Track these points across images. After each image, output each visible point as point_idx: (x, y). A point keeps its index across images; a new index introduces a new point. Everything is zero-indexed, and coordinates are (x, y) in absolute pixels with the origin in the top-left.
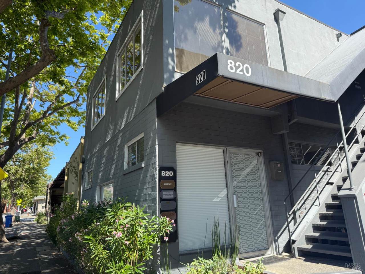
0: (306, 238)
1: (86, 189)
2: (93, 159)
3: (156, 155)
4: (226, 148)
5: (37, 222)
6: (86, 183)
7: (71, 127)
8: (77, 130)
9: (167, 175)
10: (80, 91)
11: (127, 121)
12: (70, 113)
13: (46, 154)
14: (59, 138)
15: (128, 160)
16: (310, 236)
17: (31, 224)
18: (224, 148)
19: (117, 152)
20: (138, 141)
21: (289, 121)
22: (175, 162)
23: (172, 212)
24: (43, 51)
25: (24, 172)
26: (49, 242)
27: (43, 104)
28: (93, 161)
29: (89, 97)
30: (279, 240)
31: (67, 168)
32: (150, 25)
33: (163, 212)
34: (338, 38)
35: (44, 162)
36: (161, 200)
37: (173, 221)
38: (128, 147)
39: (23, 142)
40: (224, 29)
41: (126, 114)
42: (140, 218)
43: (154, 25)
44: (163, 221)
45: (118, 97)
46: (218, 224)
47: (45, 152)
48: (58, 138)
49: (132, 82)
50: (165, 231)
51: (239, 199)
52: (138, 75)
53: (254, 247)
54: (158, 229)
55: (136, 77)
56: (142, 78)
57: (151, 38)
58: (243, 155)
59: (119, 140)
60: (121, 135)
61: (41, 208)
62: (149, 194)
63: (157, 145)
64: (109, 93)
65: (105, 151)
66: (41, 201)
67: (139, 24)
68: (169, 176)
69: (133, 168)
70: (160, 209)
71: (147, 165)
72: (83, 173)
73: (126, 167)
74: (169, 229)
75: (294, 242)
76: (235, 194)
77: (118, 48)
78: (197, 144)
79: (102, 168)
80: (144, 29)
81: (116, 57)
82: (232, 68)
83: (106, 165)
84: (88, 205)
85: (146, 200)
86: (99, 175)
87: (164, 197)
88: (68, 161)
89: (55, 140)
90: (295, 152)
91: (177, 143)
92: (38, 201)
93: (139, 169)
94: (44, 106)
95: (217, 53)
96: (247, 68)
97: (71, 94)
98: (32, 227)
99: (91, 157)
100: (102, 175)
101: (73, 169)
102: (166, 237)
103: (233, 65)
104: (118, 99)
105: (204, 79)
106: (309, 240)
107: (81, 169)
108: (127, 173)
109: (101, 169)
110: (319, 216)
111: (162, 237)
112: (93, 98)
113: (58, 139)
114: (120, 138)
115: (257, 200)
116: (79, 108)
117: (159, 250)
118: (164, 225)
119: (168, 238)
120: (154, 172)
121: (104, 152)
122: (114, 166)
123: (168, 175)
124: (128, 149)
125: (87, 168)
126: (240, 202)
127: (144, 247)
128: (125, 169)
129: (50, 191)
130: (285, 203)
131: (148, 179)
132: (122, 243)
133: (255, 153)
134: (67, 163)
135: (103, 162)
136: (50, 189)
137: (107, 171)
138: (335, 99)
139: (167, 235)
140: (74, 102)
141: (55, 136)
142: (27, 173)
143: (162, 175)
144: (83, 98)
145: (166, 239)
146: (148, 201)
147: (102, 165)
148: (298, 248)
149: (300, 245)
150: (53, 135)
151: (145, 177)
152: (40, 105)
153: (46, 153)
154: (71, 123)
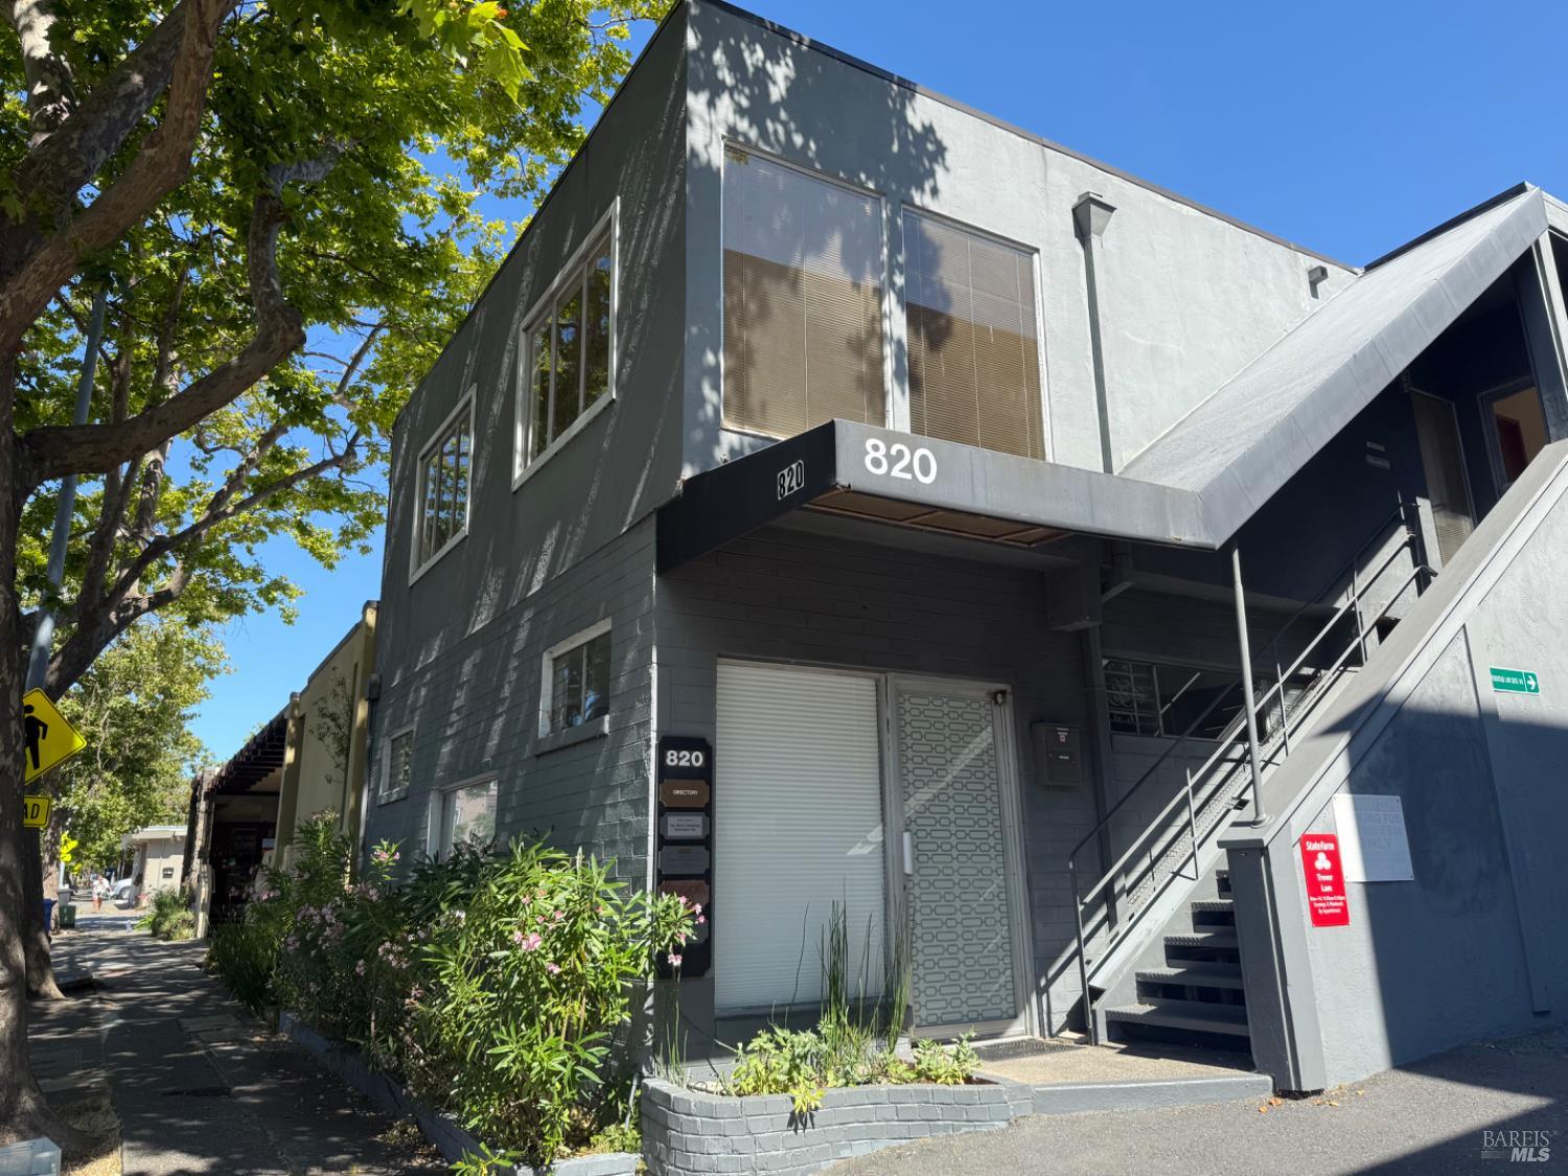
0: (1138, 982)
1: (383, 802)
2: (417, 690)
3: (650, 699)
4: (883, 676)
5: (150, 932)
6: (385, 780)
7: (312, 550)
8: (335, 563)
9: (683, 763)
10: (360, 419)
11: (551, 570)
12: (309, 495)
13: (196, 655)
14: (261, 592)
15: (553, 706)
16: (1150, 976)
17: (129, 937)
18: (877, 675)
19: (513, 676)
20: (591, 643)
21: (1104, 589)
22: (711, 721)
23: (694, 882)
24: (263, 312)
25: (105, 724)
26: (227, 1003)
27: (205, 461)
28: (417, 699)
29: (402, 452)
30: (1052, 989)
31: (293, 717)
32: (643, 259)
33: (665, 882)
34: (1313, 285)
35: (186, 686)
36: (662, 841)
37: (698, 908)
38: (556, 660)
39: (131, 612)
40: (891, 274)
41: (549, 544)
42: (598, 893)
43: (655, 263)
44: (669, 907)
45: (521, 476)
46: (845, 927)
47: (191, 644)
48: (254, 593)
49: (576, 436)
50: (672, 939)
51: (921, 847)
52: (596, 418)
53: (965, 1009)
54: (649, 930)
55: (589, 424)
56: (609, 430)
57: (644, 306)
58: (945, 700)
59: (523, 635)
60: (528, 614)
61: (162, 875)
62: (624, 824)
63: (655, 666)
64: (484, 454)
65: (467, 667)
66: (163, 847)
67: (604, 239)
68: (692, 767)
69: (566, 736)
70: (659, 871)
71: (620, 729)
72: (373, 740)
73: (544, 726)
74: (685, 934)
75: (1096, 993)
76: (907, 830)
77: (526, 298)
78: (788, 663)
79: (451, 725)
80: (623, 268)
81: (517, 330)
82: (877, 463)
83: (468, 716)
84: (394, 861)
85: (612, 844)
86: (439, 753)
87: (672, 833)
88: (299, 689)
89: (242, 600)
90: (1130, 691)
91: (720, 660)
92: (145, 849)
93: (593, 739)
94: (207, 465)
95: (836, 420)
96: (924, 460)
97: (326, 430)
98: (132, 950)
99: (407, 682)
100: (453, 753)
101: (331, 724)
102: (676, 952)
103: (880, 455)
104: (522, 486)
105: (798, 485)
106: (1149, 987)
107: (363, 722)
108: (546, 749)
109: (449, 732)
110: (1190, 912)
111: (663, 956)
112: (419, 462)
113: (257, 598)
114: (527, 626)
115: (985, 854)
116: (349, 478)
117: (650, 1001)
118: (669, 919)
119: (680, 957)
120: (640, 754)
121: (461, 668)
122: (498, 724)
123: (688, 764)
124: (555, 666)
125: (390, 723)
126: (924, 858)
127: (606, 985)
128: (540, 736)
129: (209, 806)
130: (1071, 866)
131: (622, 773)
132: (540, 968)
133: (983, 694)
134: (293, 695)
135: (456, 704)
136: (208, 796)
137: (470, 741)
138: (1217, 542)
139: (677, 950)
140: (336, 461)
141: (243, 586)
142: (114, 730)
143: (668, 762)
144: (374, 449)
145: (676, 961)
146: (621, 846)
147: (454, 717)
148: (1107, 1013)
149: (1117, 1005)
150: (235, 580)
151: (612, 764)
152: (193, 464)
153: (198, 650)
154: (310, 535)
